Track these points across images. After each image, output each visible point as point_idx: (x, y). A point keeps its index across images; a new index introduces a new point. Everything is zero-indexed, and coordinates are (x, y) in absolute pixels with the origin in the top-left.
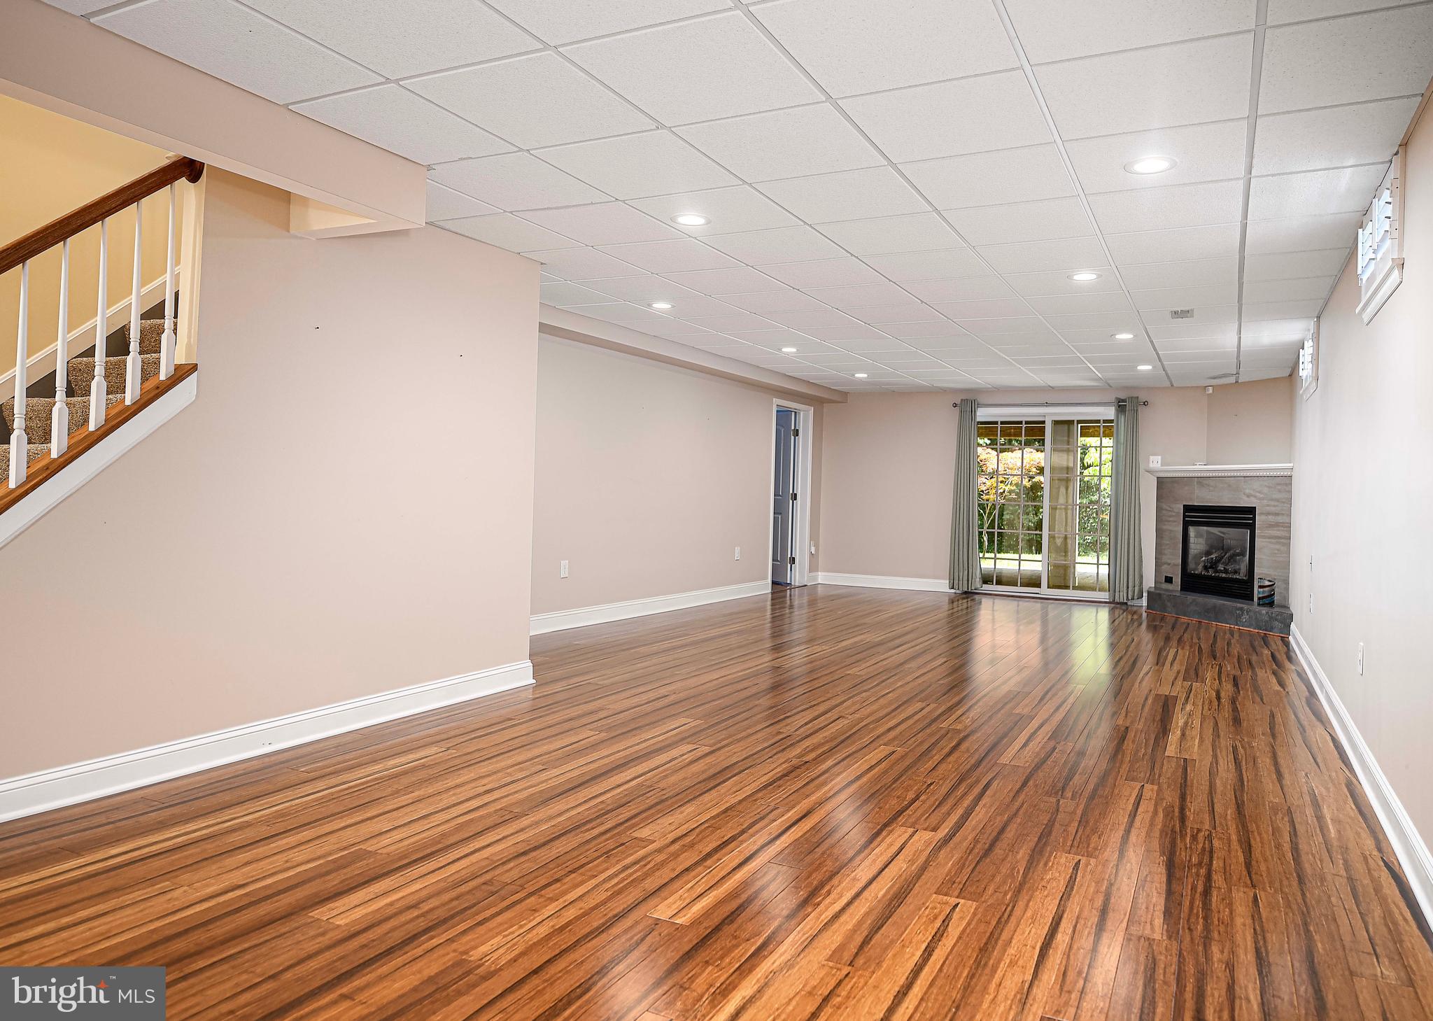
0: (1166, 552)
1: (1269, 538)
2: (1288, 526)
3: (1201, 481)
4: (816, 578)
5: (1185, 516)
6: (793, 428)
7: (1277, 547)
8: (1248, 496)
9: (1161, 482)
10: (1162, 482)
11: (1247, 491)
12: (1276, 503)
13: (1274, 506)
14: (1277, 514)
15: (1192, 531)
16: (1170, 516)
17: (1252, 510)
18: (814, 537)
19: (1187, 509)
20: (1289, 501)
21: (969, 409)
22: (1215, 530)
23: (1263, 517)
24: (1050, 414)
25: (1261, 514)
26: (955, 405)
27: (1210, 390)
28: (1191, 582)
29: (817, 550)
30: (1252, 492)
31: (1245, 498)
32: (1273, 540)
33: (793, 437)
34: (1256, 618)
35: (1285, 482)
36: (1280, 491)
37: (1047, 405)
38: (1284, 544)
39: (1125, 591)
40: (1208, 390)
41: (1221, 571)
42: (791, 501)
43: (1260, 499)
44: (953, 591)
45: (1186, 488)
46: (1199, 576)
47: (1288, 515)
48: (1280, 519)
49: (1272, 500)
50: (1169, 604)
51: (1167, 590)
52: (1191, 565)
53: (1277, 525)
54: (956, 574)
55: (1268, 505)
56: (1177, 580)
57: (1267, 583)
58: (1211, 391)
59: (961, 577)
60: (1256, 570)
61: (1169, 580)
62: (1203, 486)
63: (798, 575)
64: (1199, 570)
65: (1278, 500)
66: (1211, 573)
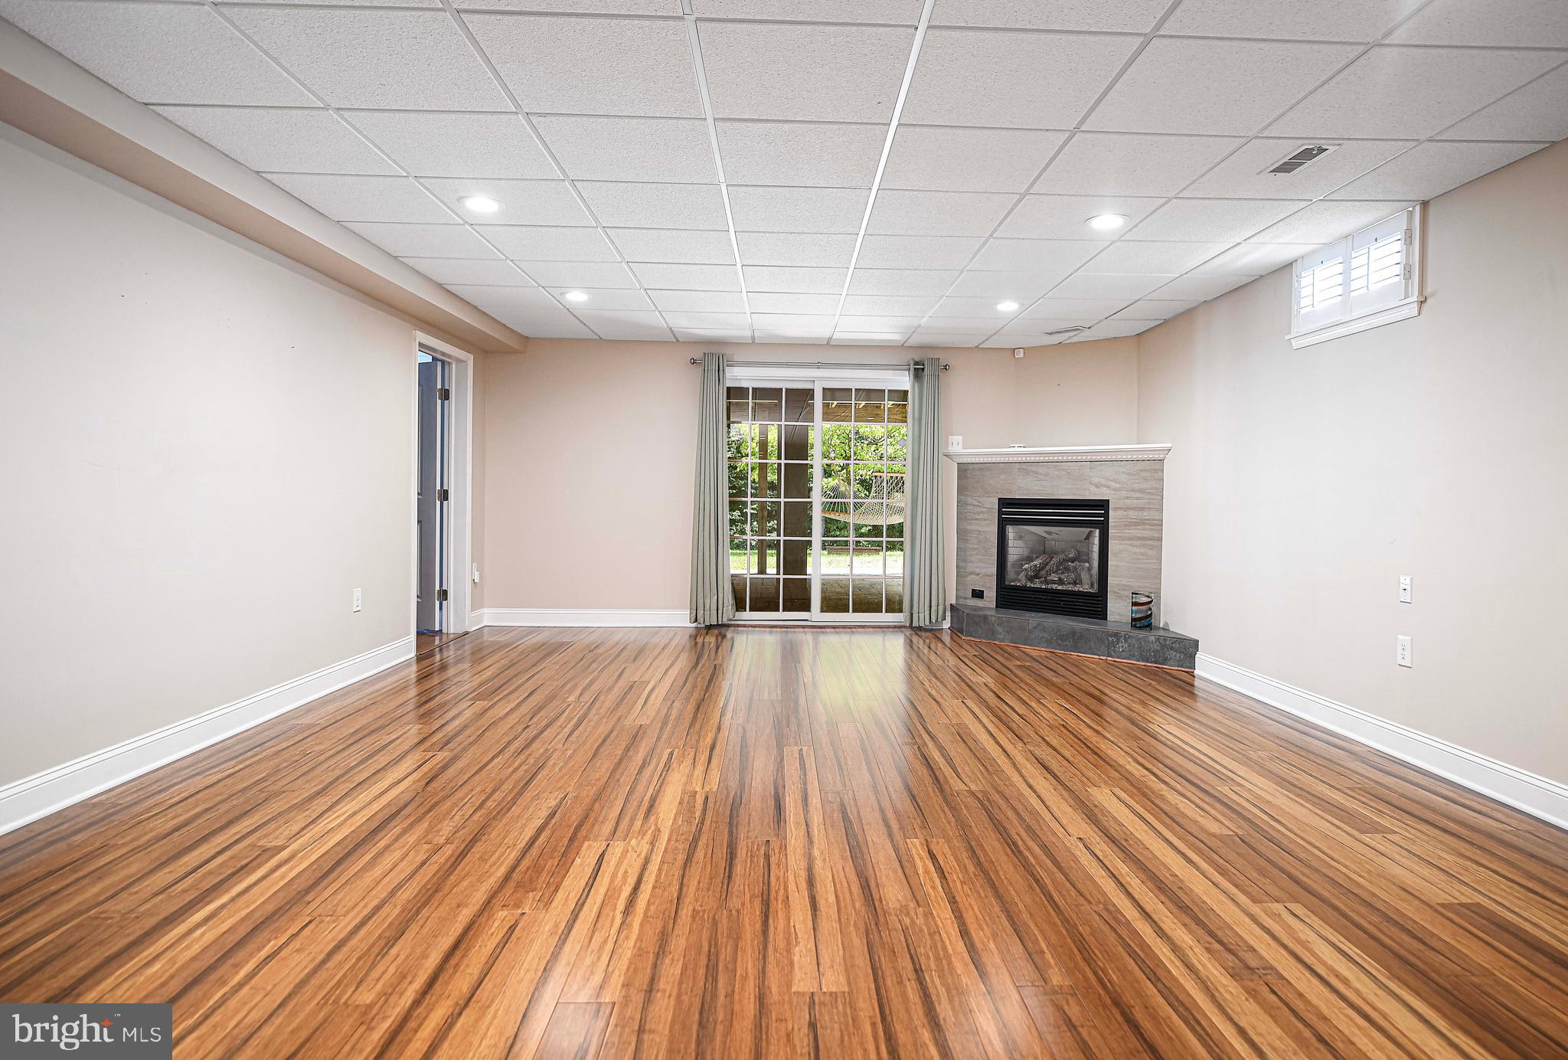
0: (973, 559)
1: (1130, 539)
2: (1160, 524)
3: (1026, 467)
4: (480, 619)
5: (1000, 513)
6: (439, 386)
7: (1142, 550)
8: (1097, 486)
9: (964, 470)
10: (966, 470)
11: (1096, 480)
12: (1139, 495)
13: (1137, 498)
14: (1142, 509)
15: (1011, 531)
16: (979, 513)
17: (1104, 505)
18: (478, 557)
19: (1004, 503)
20: (1160, 492)
21: (715, 367)
22: (1039, 530)
23: (1120, 513)
24: (819, 379)
25: (1116, 509)
26: (694, 362)
27: (1020, 354)
28: (1011, 597)
29: (481, 577)
30: (1103, 481)
31: (1093, 489)
32: (1135, 543)
33: (439, 402)
34: (1140, 647)
35: (1153, 467)
36: (1146, 479)
37: (819, 365)
38: (1152, 548)
39: (927, 612)
40: (1019, 353)
41: (1053, 582)
42: (438, 503)
43: (1115, 490)
44: (694, 625)
45: (1003, 477)
46: (1024, 589)
47: (1158, 510)
48: (1145, 514)
49: (1133, 490)
50: (1000, 629)
51: (976, 609)
52: (1011, 573)
53: (1142, 522)
54: (701, 601)
55: (1127, 498)
56: (991, 594)
57: (1145, 600)
58: (1022, 355)
59: (707, 607)
60: (1111, 580)
61: (978, 594)
62: (1028, 473)
63: (454, 618)
64: (1021, 581)
65: (1142, 491)
66: (1037, 584)
